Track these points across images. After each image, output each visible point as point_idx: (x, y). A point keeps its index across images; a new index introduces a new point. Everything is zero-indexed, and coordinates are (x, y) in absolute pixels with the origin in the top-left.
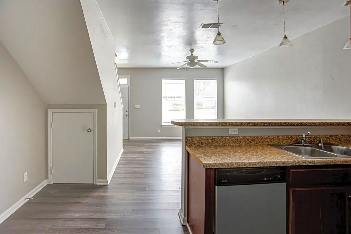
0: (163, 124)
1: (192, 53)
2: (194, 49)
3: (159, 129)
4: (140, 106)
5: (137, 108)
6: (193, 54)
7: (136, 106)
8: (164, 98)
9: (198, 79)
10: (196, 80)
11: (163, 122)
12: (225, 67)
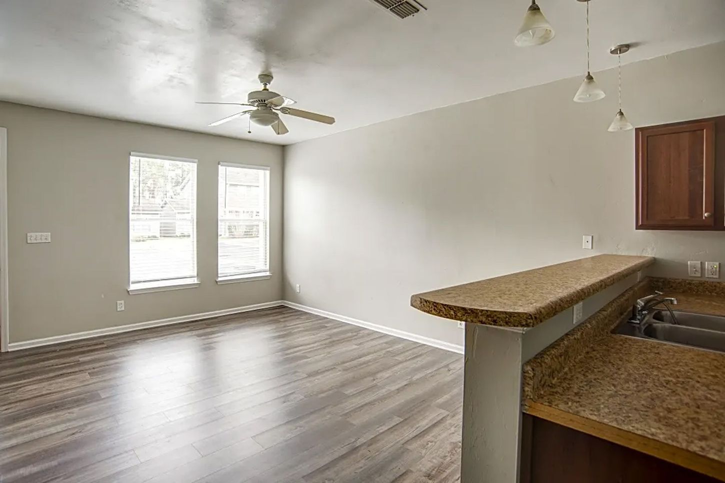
0: (133, 287)
1: (266, 85)
2: (274, 77)
3: (118, 302)
4: (50, 233)
5: (38, 241)
6: (268, 87)
7: (33, 234)
8: (133, 212)
9: (228, 166)
10: (224, 167)
11: (132, 279)
12: (293, 143)
